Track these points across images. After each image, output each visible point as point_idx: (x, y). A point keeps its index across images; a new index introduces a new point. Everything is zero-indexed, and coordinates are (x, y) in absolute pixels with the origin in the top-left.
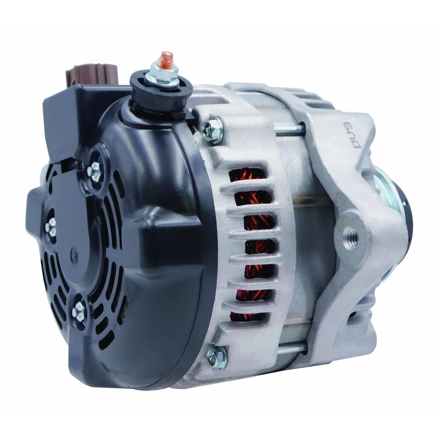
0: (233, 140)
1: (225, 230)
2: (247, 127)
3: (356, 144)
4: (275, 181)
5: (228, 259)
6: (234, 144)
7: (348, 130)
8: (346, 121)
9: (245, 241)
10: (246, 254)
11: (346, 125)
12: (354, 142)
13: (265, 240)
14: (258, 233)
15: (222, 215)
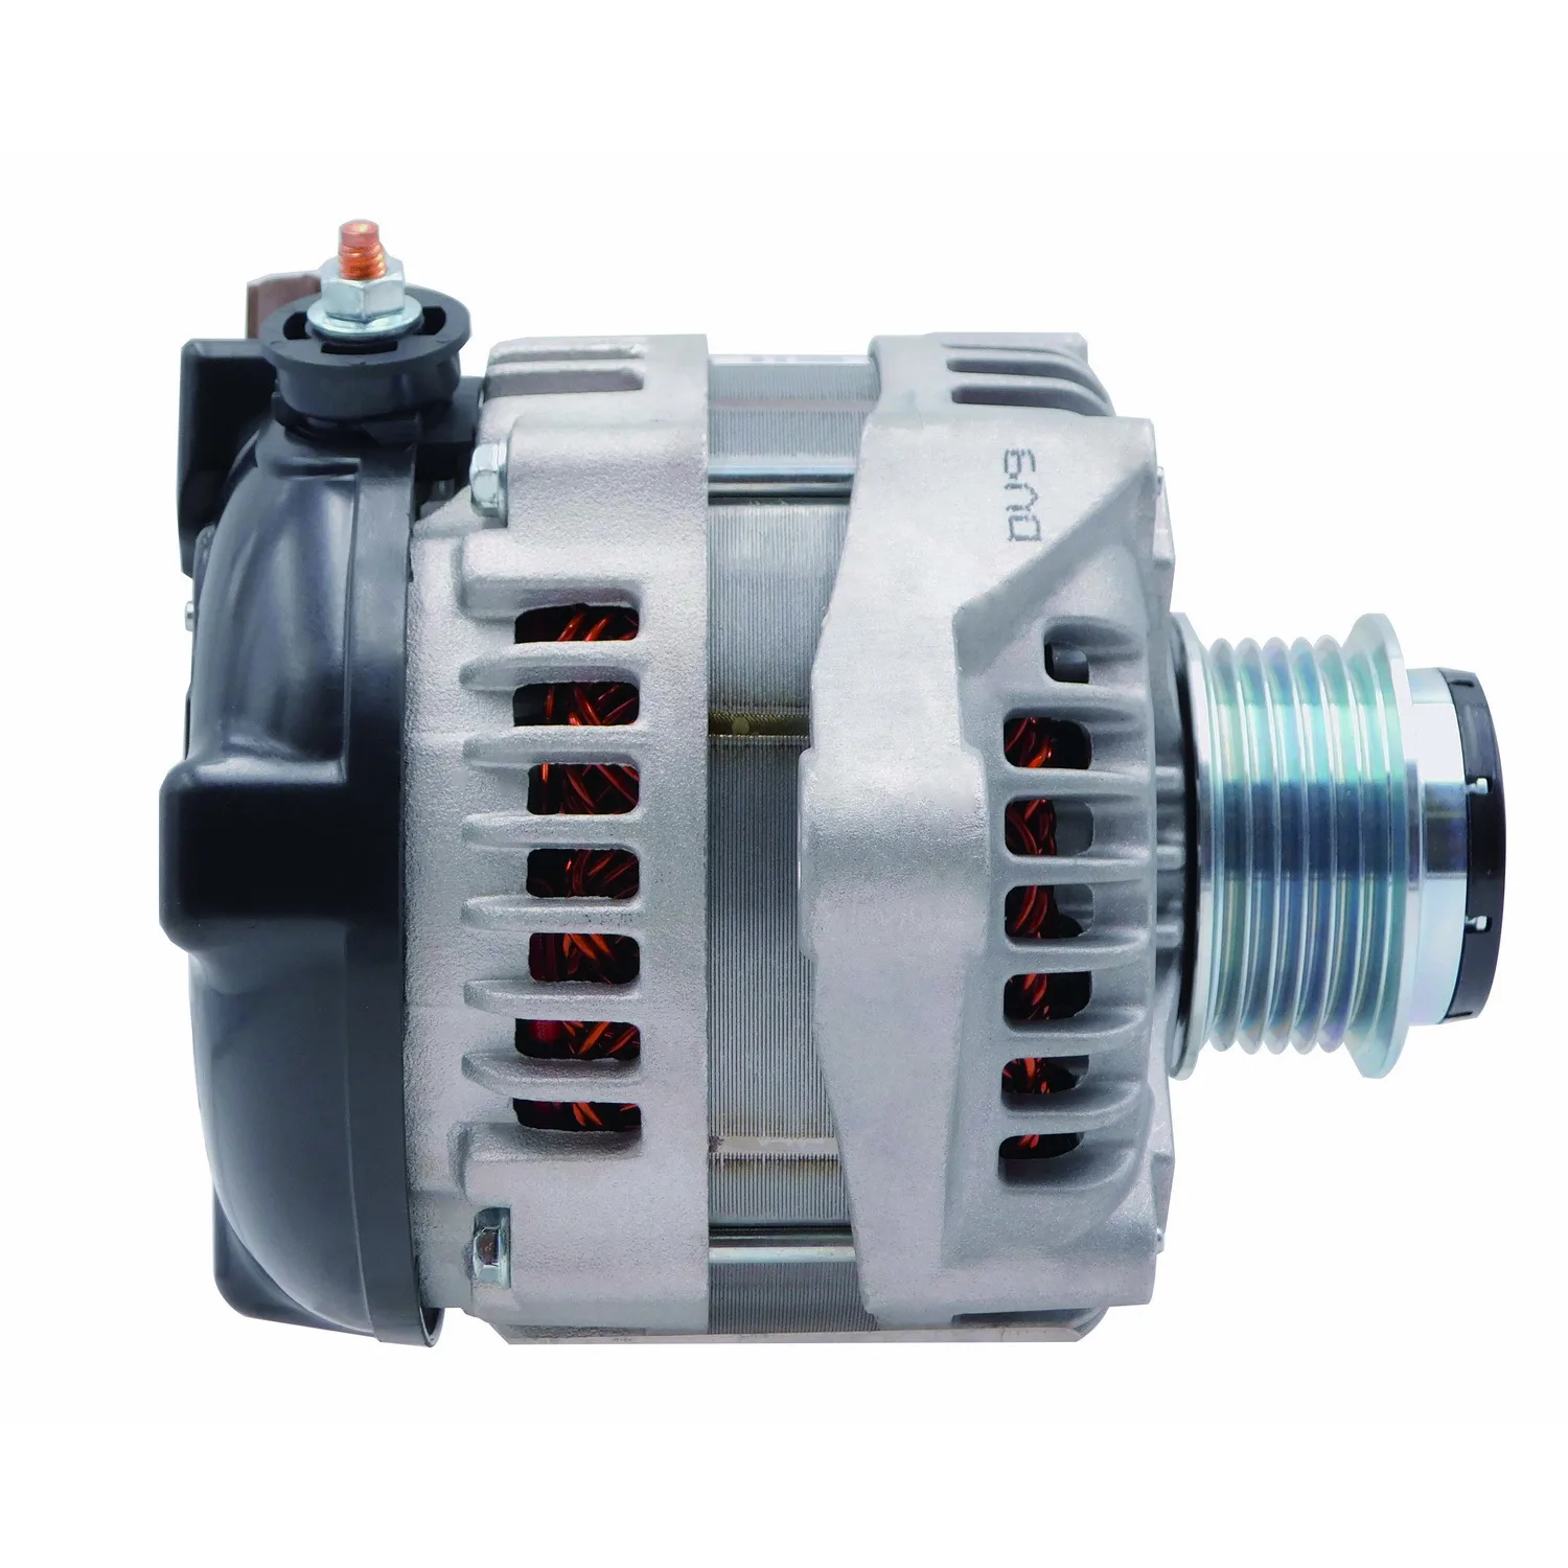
0: (530, 511)
1: (452, 810)
2: (590, 465)
3: (1021, 528)
4: (651, 650)
5: (459, 910)
6: (530, 524)
7: (1013, 476)
8: (1020, 446)
9: (527, 852)
10: (529, 896)
11: (1012, 461)
12: (1018, 519)
13: (593, 851)
14: (548, 823)
15: (447, 758)
